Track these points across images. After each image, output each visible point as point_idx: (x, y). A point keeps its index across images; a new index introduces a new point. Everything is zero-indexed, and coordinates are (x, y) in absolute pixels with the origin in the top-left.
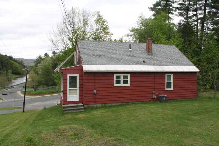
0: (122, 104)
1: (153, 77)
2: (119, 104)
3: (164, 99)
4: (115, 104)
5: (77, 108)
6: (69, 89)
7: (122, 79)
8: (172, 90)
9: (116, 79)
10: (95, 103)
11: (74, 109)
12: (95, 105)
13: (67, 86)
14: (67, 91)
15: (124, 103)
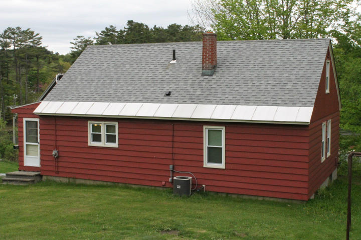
0: (105, 183)
1: (171, 133)
2: (99, 183)
3: (179, 187)
4: (92, 183)
5: (22, 179)
6: (27, 145)
7: (103, 133)
8: (224, 168)
9: (93, 132)
10: (57, 175)
11: (17, 181)
12: (58, 179)
13: (23, 139)
14: (23, 147)
15: (109, 183)
